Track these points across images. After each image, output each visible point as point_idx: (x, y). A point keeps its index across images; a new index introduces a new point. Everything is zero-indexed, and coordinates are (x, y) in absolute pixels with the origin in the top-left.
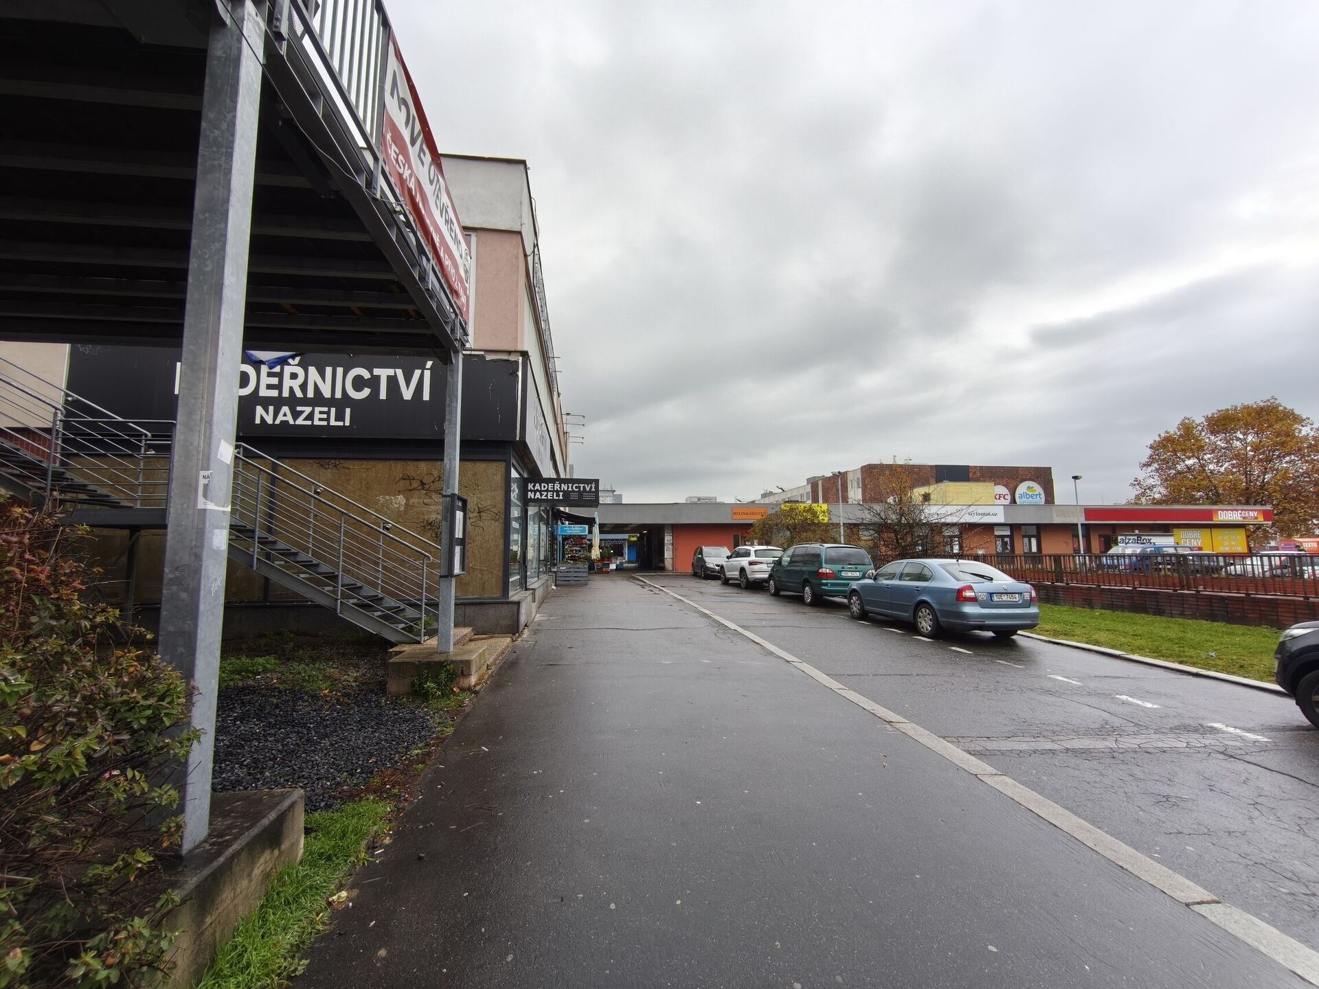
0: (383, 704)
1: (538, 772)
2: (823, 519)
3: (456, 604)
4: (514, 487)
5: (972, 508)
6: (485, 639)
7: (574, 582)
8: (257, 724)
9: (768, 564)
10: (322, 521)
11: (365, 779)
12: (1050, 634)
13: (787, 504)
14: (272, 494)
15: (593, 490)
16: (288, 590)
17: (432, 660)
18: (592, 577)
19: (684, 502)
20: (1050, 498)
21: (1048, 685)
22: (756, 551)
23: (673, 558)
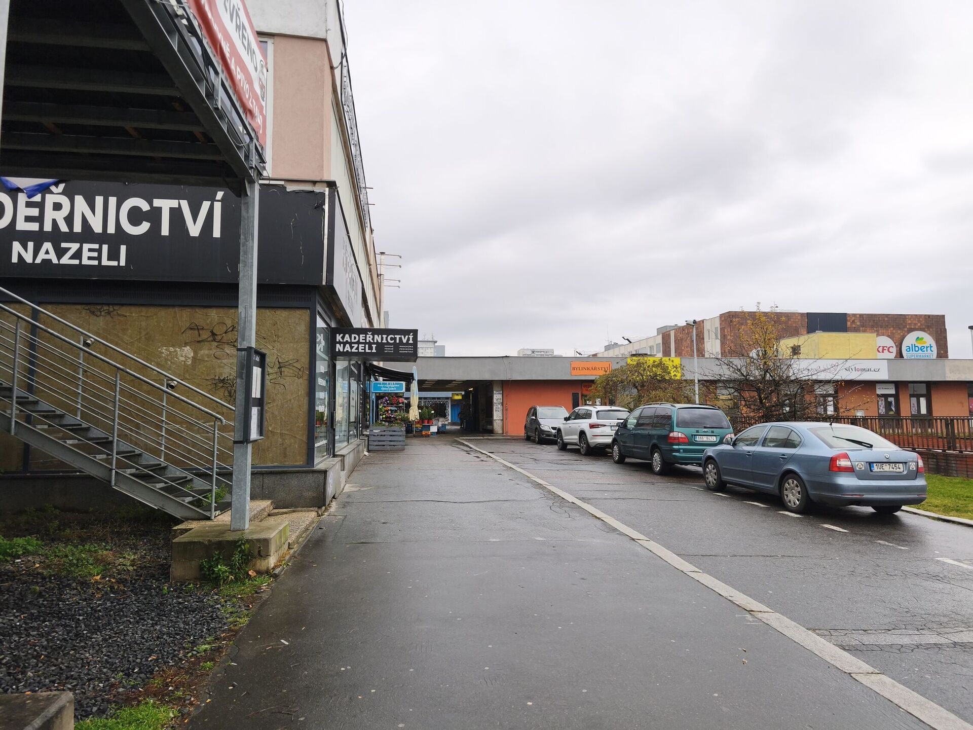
0: (165, 592)
1: (346, 669)
2: (675, 375)
3: (253, 474)
4: (320, 338)
5: (850, 363)
6: (286, 513)
7: (389, 448)
8: (18, 616)
9: (611, 426)
10: (93, 377)
11: (143, 680)
12: (939, 510)
13: (634, 358)
14: (32, 346)
15: (411, 341)
16: (52, 458)
17: (224, 539)
18: (409, 441)
19: (516, 355)
20: (943, 352)
21: (933, 569)
22: (598, 411)
23: (503, 420)
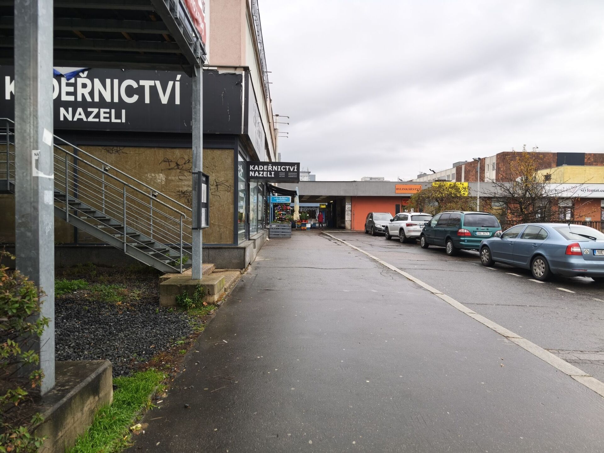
0: (157, 312)
1: (260, 357)
2: (464, 194)
3: (203, 248)
4: (240, 168)
5: (584, 186)
6: (223, 271)
7: (281, 236)
8: (77, 322)
9: (420, 225)
11: (148, 358)
13: (437, 182)
15: (296, 170)
16: (91, 236)
17: (189, 284)
18: (294, 233)
19: (360, 180)
22: (412, 216)
23: (351, 221)
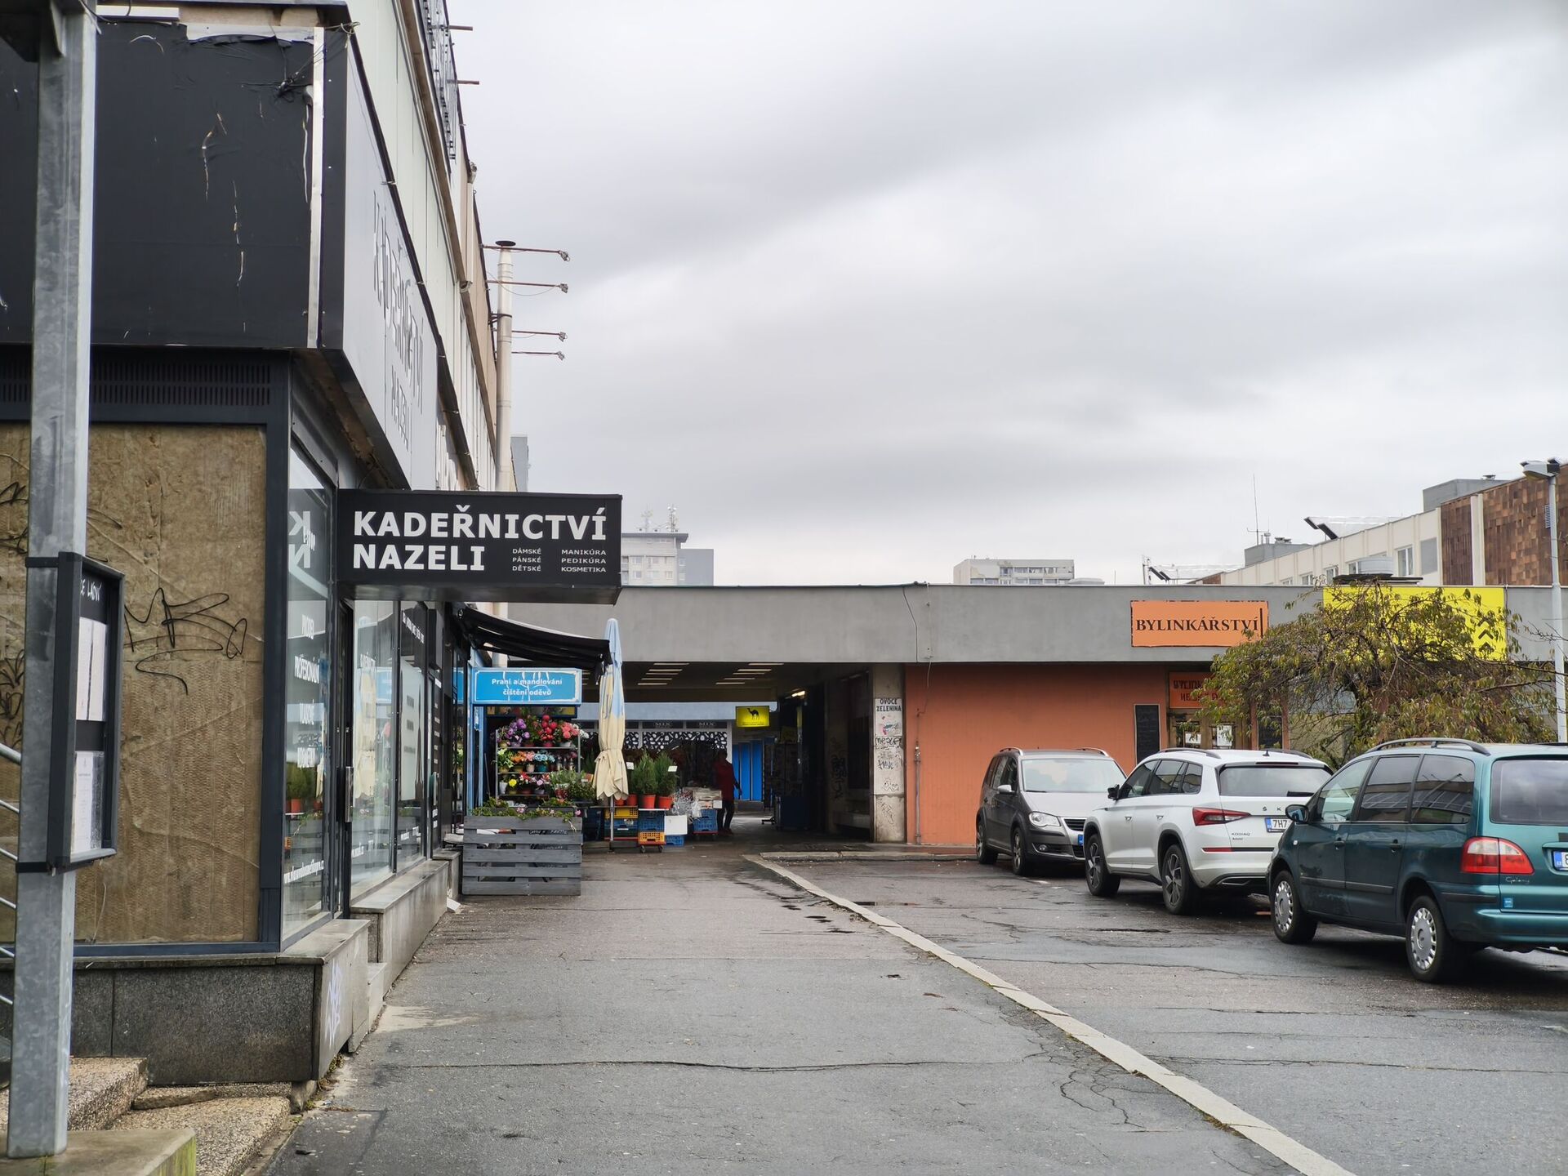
2: (1486, 647)
3: (79, 971)
4: (301, 524)
6: (188, 1101)
7: (527, 887)
9: (1268, 818)
13: (1346, 589)
15: (599, 535)
18: (596, 866)
19: (951, 580)
22: (1223, 768)
23: (904, 796)
